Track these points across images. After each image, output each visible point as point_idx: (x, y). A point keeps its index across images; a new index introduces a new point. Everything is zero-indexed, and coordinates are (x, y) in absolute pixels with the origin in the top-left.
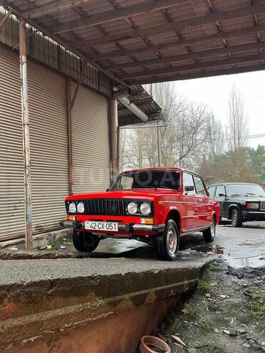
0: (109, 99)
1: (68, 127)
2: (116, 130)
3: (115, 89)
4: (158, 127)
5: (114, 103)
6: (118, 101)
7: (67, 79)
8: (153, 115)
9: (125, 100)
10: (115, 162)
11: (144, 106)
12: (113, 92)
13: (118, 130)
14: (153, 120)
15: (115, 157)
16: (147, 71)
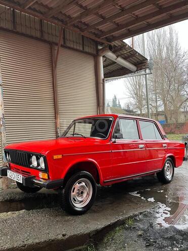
0: (96, 57)
1: (53, 83)
2: (102, 82)
3: (100, 47)
4: (146, 75)
5: (100, 59)
6: (103, 57)
7: (51, 44)
8: (140, 65)
9: (111, 55)
10: (101, 108)
11: (131, 58)
12: (98, 50)
13: (103, 82)
14: (141, 69)
15: (101, 104)
16: (119, 26)
